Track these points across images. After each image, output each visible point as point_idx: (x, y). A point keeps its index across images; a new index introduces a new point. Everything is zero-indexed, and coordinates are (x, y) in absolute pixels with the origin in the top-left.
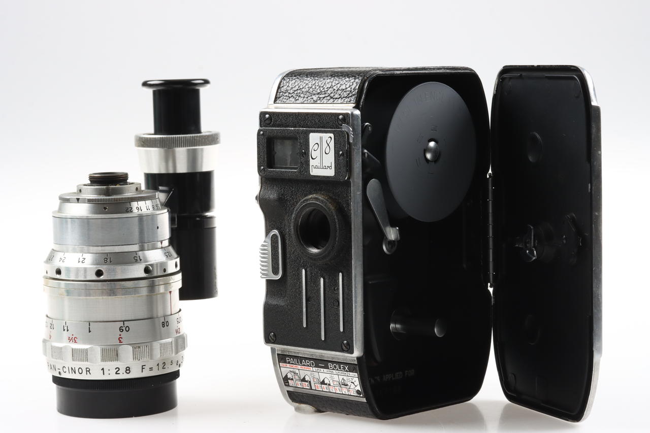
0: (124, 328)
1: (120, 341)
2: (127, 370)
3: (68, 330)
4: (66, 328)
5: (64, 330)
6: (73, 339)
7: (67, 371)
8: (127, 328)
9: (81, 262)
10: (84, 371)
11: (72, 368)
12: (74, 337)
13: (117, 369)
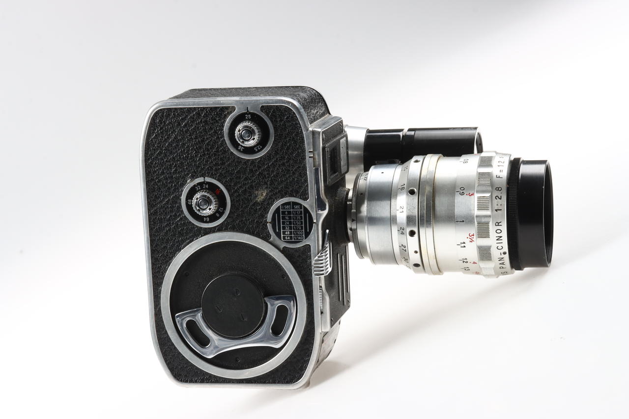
0: (461, 192)
1: (472, 195)
2: (498, 190)
3: (464, 243)
4: (463, 245)
5: (465, 247)
6: (471, 237)
7: (501, 245)
8: (462, 189)
9: (403, 210)
10: (499, 227)
11: (497, 240)
12: (469, 237)
13: (497, 197)
